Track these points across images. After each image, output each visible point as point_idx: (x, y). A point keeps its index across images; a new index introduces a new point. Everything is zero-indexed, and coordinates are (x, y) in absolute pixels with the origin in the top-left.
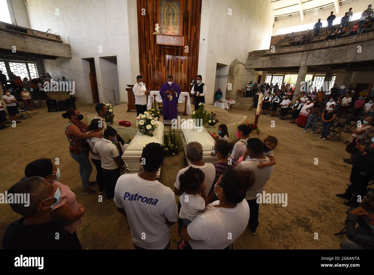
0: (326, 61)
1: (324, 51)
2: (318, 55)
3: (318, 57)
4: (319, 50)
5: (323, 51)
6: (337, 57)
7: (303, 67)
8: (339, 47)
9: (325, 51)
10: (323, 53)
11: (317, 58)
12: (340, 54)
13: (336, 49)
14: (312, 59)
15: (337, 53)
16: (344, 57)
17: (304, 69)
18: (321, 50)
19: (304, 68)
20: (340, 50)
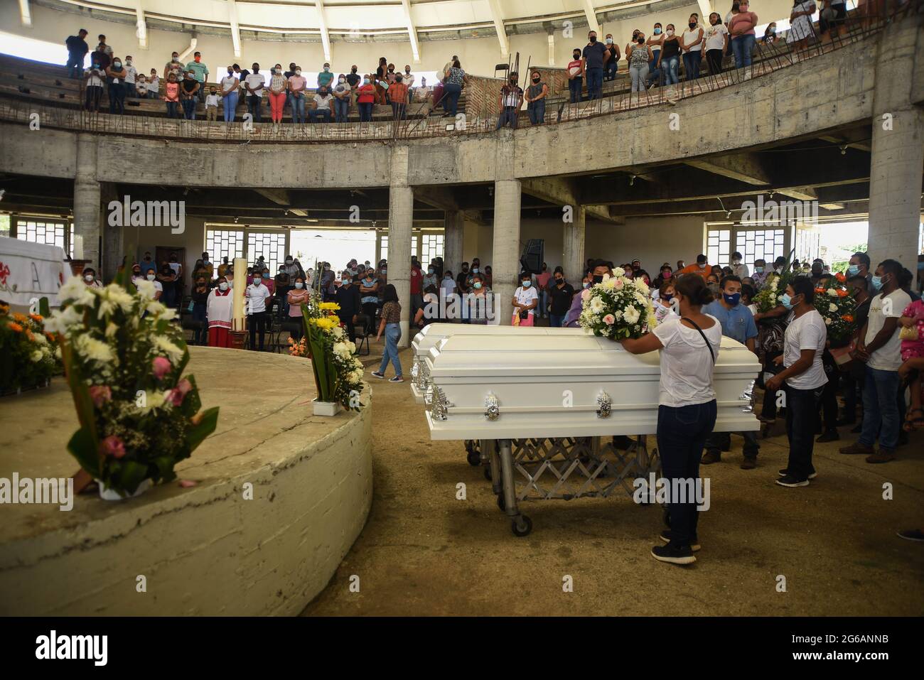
0: (162, 175)
1: (150, 144)
2: (133, 154)
3: (136, 160)
4: (132, 140)
5: (146, 145)
6: (193, 170)
7: (90, 184)
8: (190, 144)
9: (152, 146)
10: (146, 150)
11: (131, 161)
12: (198, 163)
13: (182, 146)
14: (113, 161)
15: (188, 158)
16: (210, 172)
17: (93, 189)
18: (139, 141)
19: (95, 187)
20: (196, 153)
